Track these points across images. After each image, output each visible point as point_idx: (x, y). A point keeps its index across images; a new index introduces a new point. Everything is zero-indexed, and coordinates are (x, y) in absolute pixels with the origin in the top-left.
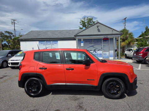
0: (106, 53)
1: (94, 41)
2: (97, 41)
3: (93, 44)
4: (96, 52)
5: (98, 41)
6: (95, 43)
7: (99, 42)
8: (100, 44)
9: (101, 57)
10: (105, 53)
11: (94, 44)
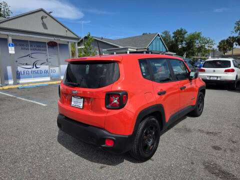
0: (54, 68)
1: (31, 46)
2: (38, 46)
3: (30, 52)
4: (37, 68)
5: (40, 47)
6: (34, 50)
7: (42, 48)
8: (44, 52)
9: (47, 76)
10: (52, 69)
11: (33, 52)
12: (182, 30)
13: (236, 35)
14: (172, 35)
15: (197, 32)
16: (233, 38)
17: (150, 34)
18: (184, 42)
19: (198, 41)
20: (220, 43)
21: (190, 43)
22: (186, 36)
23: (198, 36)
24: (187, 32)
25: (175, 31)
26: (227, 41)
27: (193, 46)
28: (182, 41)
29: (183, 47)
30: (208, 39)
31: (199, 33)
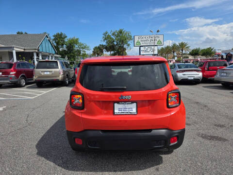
12: (61, 34)
13: (104, 43)
14: (53, 38)
15: (76, 38)
16: (103, 45)
17: (26, 33)
18: (65, 46)
19: (76, 46)
20: (94, 49)
21: (70, 47)
22: (66, 40)
23: (77, 41)
24: (66, 37)
25: (56, 34)
26: (99, 47)
27: (72, 50)
28: (63, 45)
29: (65, 51)
30: (85, 45)
31: (77, 39)
